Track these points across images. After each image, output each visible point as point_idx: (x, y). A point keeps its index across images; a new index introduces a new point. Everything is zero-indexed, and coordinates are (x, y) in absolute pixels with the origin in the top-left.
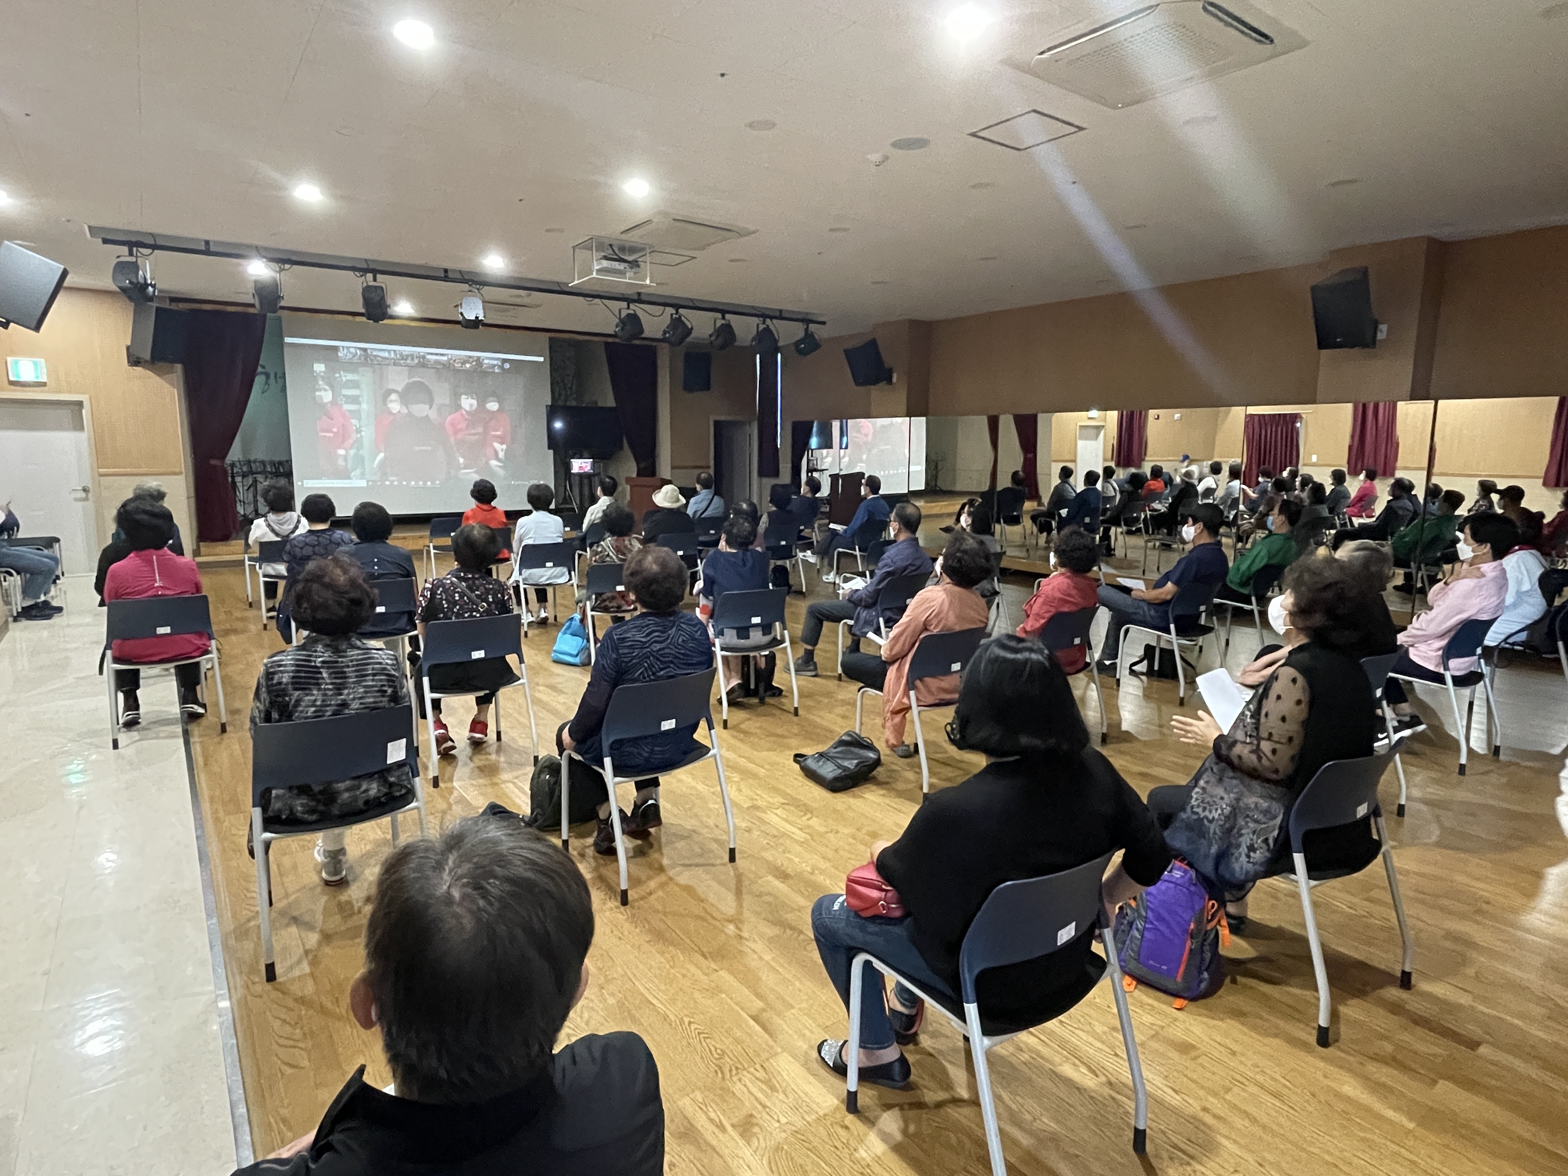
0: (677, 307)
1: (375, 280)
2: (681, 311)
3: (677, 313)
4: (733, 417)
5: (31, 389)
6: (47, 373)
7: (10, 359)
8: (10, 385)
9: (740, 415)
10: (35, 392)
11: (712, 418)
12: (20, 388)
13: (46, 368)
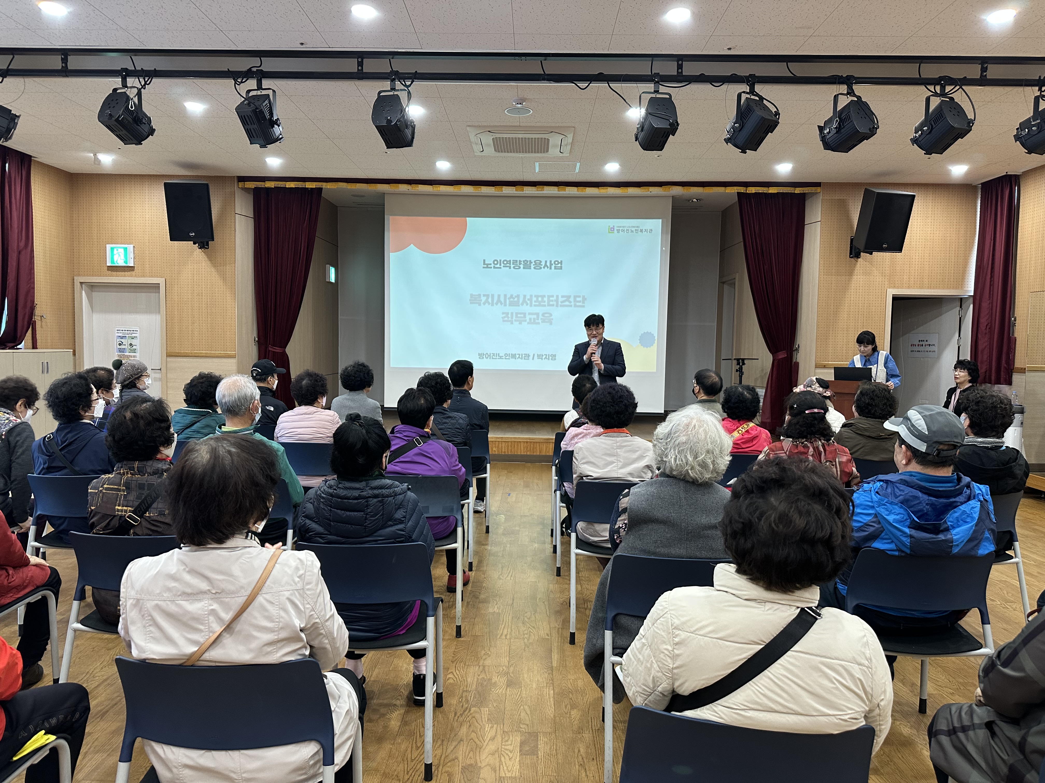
0: (752, 80)
1: (260, 87)
2: (759, 88)
3: (752, 92)
4: (930, 290)
5: (123, 273)
6: (134, 258)
7: (109, 247)
8: (108, 270)
9: (943, 288)
10: (125, 276)
11: (892, 292)
12: (115, 273)
13: (134, 253)
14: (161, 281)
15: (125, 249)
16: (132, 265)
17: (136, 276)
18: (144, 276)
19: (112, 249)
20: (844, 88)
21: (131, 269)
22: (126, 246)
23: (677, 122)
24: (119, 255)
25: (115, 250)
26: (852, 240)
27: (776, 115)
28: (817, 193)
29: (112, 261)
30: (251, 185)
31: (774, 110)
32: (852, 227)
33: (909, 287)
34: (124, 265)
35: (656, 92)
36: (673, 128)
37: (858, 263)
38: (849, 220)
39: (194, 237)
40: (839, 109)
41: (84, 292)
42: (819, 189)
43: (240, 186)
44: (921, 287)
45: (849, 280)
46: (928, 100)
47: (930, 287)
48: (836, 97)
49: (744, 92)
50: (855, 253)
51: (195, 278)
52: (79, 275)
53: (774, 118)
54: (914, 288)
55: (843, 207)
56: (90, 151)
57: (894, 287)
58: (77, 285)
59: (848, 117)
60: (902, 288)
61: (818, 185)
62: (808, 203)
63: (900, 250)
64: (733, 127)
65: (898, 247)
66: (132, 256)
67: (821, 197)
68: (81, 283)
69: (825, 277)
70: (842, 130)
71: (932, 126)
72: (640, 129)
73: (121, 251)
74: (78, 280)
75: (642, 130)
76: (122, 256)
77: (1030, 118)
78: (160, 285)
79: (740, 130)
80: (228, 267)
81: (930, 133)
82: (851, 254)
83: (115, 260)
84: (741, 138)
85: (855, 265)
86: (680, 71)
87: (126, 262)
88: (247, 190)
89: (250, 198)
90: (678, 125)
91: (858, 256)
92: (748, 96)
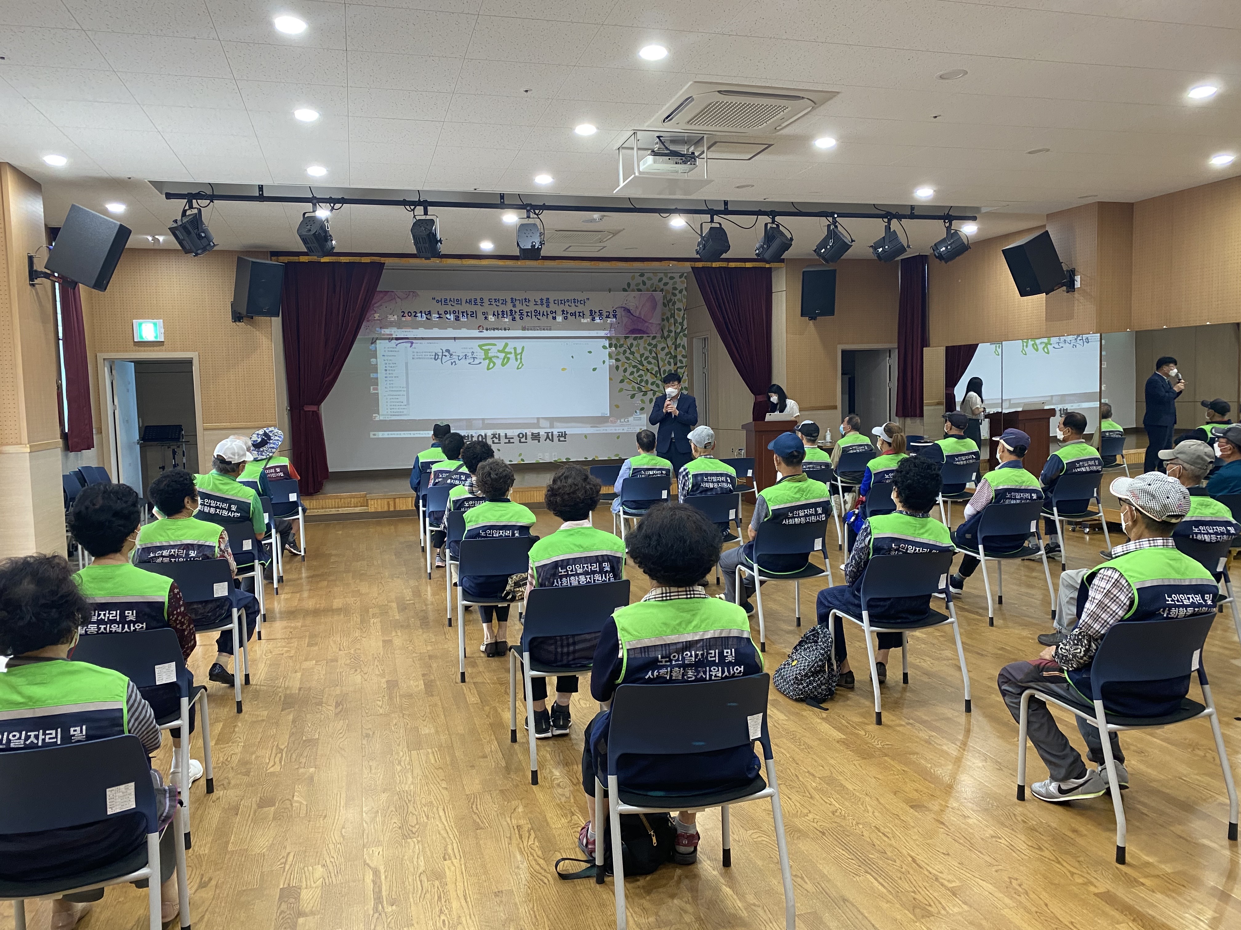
0: (773, 214)
1: (426, 213)
4: (868, 345)
5: (151, 348)
6: (165, 333)
7: (136, 322)
8: (135, 345)
9: (878, 343)
10: (154, 351)
11: (841, 347)
12: (142, 348)
13: (164, 328)
14: (193, 355)
15: (155, 324)
16: (162, 340)
17: (165, 351)
18: (175, 351)
19: (140, 324)
21: (161, 343)
22: (155, 321)
23: (728, 242)
24: (148, 331)
25: (143, 325)
27: (789, 238)
28: (781, 267)
29: (141, 337)
30: (285, 259)
33: (853, 343)
34: (153, 340)
35: (712, 221)
36: (727, 249)
41: (106, 369)
42: (783, 264)
44: (862, 342)
47: (868, 342)
49: (768, 222)
51: (230, 351)
52: (102, 352)
53: (789, 242)
54: (856, 343)
57: (842, 343)
58: (100, 361)
60: (848, 344)
61: (782, 260)
62: (774, 274)
66: (163, 331)
67: (784, 270)
68: (104, 360)
69: (791, 335)
73: (150, 326)
74: (101, 356)
75: (704, 249)
76: (151, 332)
78: (193, 360)
79: (768, 249)
80: (264, 340)
83: (144, 335)
84: (769, 254)
86: (726, 207)
87: (156, 337)
90: (730, 247)
92: (771, 225)
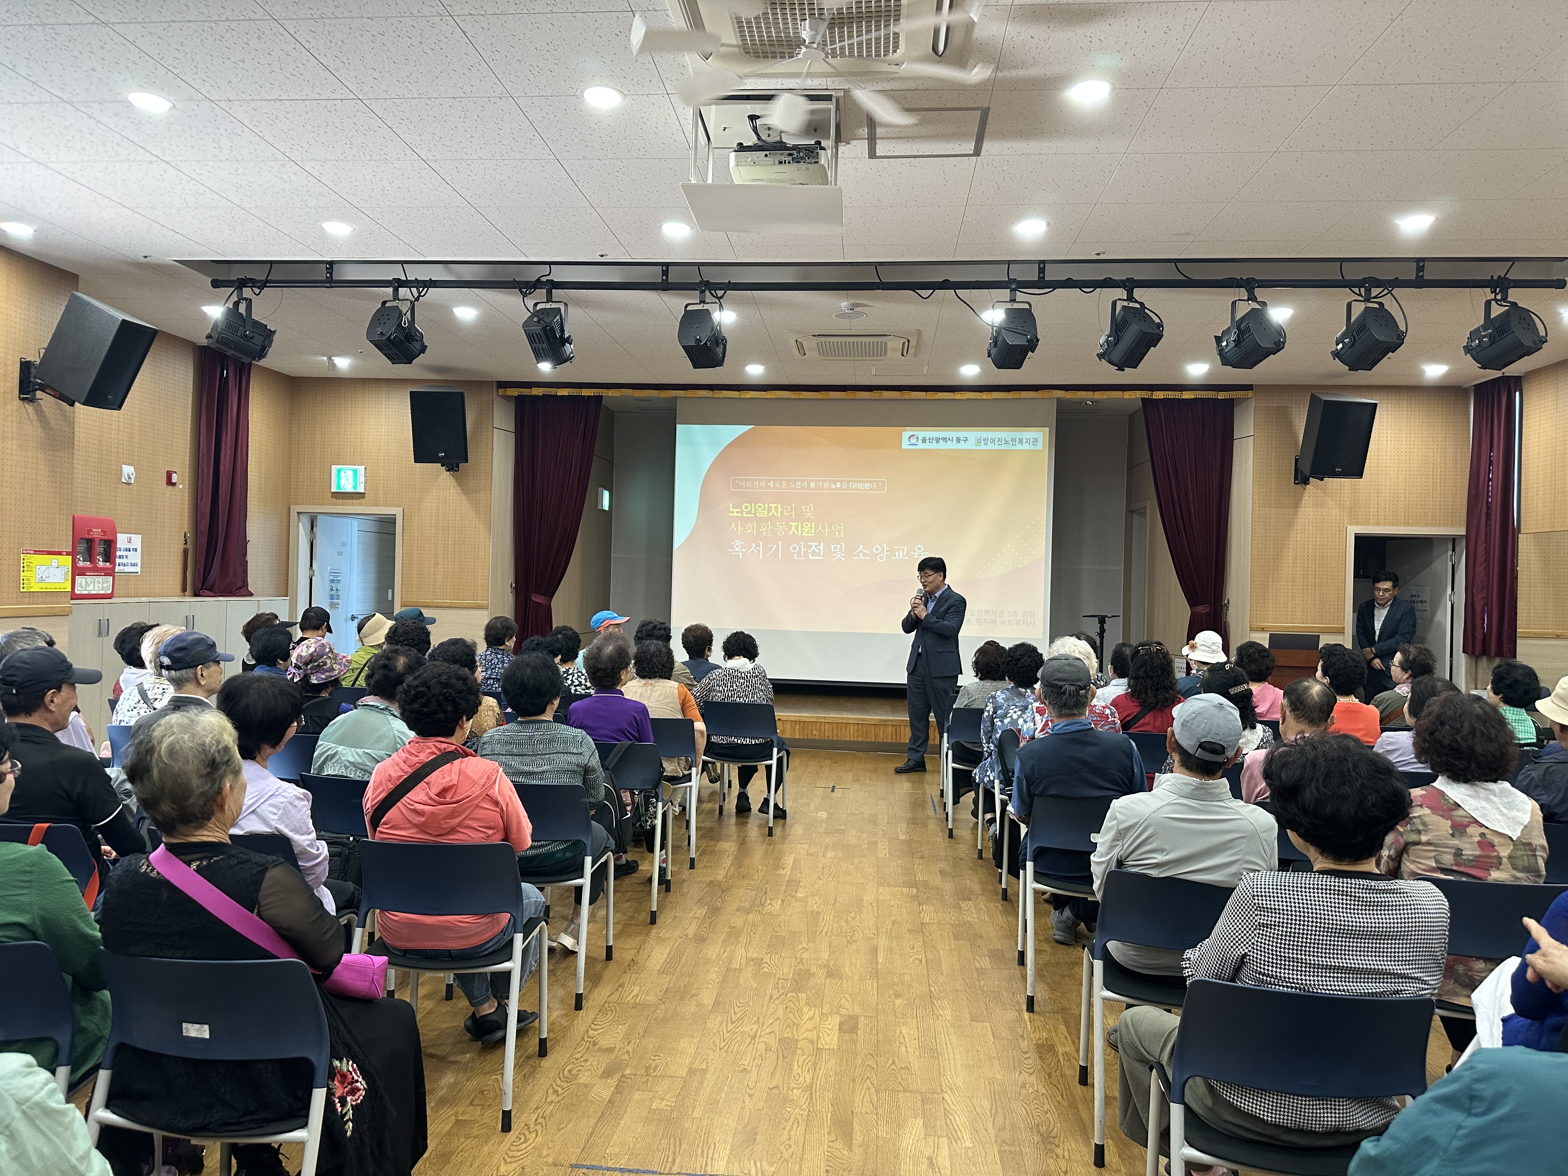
0: (1129, 285)
1: (549, 300)
2: (1139, 294)
3: (1130, 298)
4: (1408, 528)
5: (351, 501)
6: (366, 483)
7: (334, 468)
8: (332, 497)
9: (1426, 525)
10: (353, 505)
11: (1354, 530)
12: (340, 501)
13: (365, 476)
14: (397, 511)
15: (355, 471)
16: (363, 491)
17: (366, 505)
18: (376, 505)
19: (339, 471)
20: (1243, 293)
21: (361, 495)
22: (356, 467)
23: (1037, 338)
24: (347, 479)
25: (342, 472)
26: (1297, 460)
27: (1158, 327)
28: (1248, 399)
29: (339, 486)
30: (514, 392)
31: (1157, 320)
32: (1296, 441)
33: (1377, 524)
34: (352, 490)
35: (1013, 300)
36: (1033, 344)
37: (1307, 491)
38: (1293, 434)
39: (443, 457)
40: (1238, 317)
41: (301, 524)
42: (1250, 393)
43: (500, 394)
44: (1395, 524)
45: (1295, 514)
46: (1349, 306)
47: (1407, 524)
48: (1234, 303)
49: (1120, 299)
50: (1302, 479)
51: (441, 508)
52: (296, 503)
53: (1157, 331)
54: (1385, 524)
55: (1283, 417)
56: (324, 355)
57: (1357, 524)
58: (293, 515)
59: (1248, 329)
60: (1368, 524)
61: (1249, 387)
62: (1237, 411)
63: (1360, 475)
64: (1107, 341)
65: (1358, 472)
66: (363, 479)
67: (1253, 403)
68: (299, 513)
69: (1262, 509)
70: (1242, 344)
71: (1355, 338)
72: (993, 345)
73: (350, 473)
74: (295, 509)
75: (995, 346)
76: (351, 480)
77: (1479, 328)
78: (397, 517)
79: (1116, 344)
80: (482, 495)
81: (1352, 346)
82: (1296, 479)
83: (342, 484)
84: (1118, 353)
85: (1302, 493)
86: (1042, 275)
87: (355, 487)
88: (507, 398)
89: (512, 407)
90: (1038, 340)
91: (1305, 482)
92: (1125, 304)
